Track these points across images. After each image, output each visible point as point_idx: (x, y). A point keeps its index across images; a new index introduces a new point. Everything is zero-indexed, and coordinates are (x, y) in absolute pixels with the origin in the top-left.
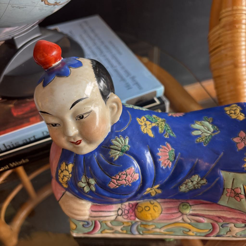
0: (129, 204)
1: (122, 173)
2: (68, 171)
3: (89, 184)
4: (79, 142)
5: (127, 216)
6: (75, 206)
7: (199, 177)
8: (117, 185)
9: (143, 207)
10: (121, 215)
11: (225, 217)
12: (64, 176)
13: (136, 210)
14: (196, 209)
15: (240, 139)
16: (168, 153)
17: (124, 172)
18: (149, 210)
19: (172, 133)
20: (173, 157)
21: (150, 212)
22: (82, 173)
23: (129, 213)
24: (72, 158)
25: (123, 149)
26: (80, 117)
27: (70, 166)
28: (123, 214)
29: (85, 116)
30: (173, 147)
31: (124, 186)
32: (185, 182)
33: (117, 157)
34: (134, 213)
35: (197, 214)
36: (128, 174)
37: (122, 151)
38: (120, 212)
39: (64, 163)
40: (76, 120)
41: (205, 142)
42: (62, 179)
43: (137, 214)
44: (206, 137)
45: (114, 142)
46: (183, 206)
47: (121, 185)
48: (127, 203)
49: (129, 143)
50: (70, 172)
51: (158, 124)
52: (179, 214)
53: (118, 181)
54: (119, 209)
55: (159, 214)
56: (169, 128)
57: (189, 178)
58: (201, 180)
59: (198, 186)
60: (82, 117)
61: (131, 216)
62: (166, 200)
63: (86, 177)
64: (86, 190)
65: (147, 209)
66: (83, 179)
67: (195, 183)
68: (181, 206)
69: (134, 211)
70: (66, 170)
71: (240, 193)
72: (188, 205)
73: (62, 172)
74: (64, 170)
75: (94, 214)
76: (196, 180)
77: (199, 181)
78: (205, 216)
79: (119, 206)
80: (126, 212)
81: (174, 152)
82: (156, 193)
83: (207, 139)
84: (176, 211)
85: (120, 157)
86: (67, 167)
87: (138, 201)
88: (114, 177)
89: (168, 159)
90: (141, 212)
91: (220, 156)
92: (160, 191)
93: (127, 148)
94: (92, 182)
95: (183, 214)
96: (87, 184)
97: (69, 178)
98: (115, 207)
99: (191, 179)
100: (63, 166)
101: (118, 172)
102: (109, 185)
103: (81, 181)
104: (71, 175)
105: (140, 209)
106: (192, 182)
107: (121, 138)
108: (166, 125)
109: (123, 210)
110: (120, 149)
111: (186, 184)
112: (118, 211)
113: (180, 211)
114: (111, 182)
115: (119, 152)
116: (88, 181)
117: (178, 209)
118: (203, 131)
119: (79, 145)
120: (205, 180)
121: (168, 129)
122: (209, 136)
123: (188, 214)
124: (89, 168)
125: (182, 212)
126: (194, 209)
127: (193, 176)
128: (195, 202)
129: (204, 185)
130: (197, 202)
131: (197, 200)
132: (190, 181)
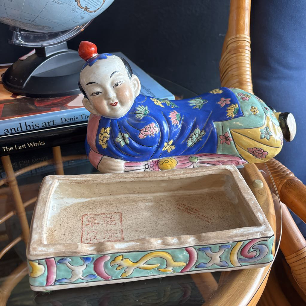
0: (152, 161)
1: (147, 126)
2: (107, 133)
3: (124, 138)
4: (116, 103)
5: (153, 168)
6: (113, 163)
7: (199, 130)
8: (145, 136)
9: (164, 161)
10: (148, 168)
11: (223, 161)
12: (104, 137)
13: (158, 164)
15: (222, 102)
16: (176, 116)
17: (148, 126)
18: (168, 162)
19: (176, 106)
20: (180, 118)
21: (169, 163)
22: (118, 131)
23: (153, 166)
24: (109, 124)
25: (145, 113)
26: (116, 85)
27: (108, 129)
28: (150, 167)
29: (119, 84)
30: (178, 112)
31: (150, 137)
32: (191, 136)
33: (142, 117)
34: (157, 166)
36: (151, 127)
37: (144, 114)
38: (147, 166)
39: (103, 128)
40: (113, 87)
42: (102, 141)
43: (160, 166)
44: (199, 105)
45: (138, 109)
46: (192, 158)
47: (148, 135)
48: (151, 161)
49: (148, 109)
50: (108, 134)
51: (165, 102)
52: (190, 163)
53: (145, 132)
54: (146, 164)
55: (176, 165)
58: (201, 132)
59: (200, 138)
60: (117, 85)
61: (156, 168)
63: (121, 134)
64: (122, 144)
65: (167, 161)
66: (119, 136)
67: (197, 135)
68: (191, 158)
69: (157, 164)
70: (105, 132)
71: (229, 137)
73: (102, 134)
74: (103, 133)
75: (128, 169)
76: (198, 133)
77: (200, 134)
79: (146, 162)
80: (152, 166)
81: (179, 115)
82: (171, 149)
83: (200, 107)
84: (188, 162)
85: (144, 118)
86: (105, 130)
87: (159, 159)
88: (142, 130)
89: (176, 120)
90: (162, 164)
91: (211, 113)
92: (173, 147)
93: (148, 112)
94: (127, 136)
95: (193, 163)
96: (123, 139)
97: (108, 138)
98: (143, 164)
99: (194, 132)
100: (103, 130)
101: (144, 126)
102: (139, 136)
103: (118, 137)
104: (109, 136)
105: (161, 163)
106: (195, 134)
107: (142, 106)
109: (149, 165)
110: (143, 113)
111: (191, 137)
112: (145, 166)
113: (190, 161)
114: (140, 134)
115: (142, 115)
116: (123, 136)
118: (196, 103)
119: (116, 106)
120: (204, 132)
121: (173, 104)
122: (201, 105)
123: (197, 162)
124: (123, 127)
125: (192, 161)
126: (200, 159)
127: (195, 130)
128: (200, 155)
129: (204, 136)
130: (202, 155)
131: (201, 154)
132: (194, 134)
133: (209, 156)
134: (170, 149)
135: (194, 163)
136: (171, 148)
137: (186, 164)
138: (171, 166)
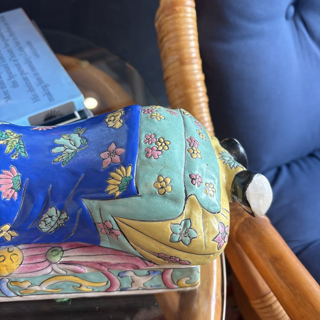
7: (56, 210)
11: (108, 263)
14: (70, 255)
15: (108, 154)
16: (12, 179)
19: (25, 153)
20: (19, 185)
21: (4, 263)
32: (43, 218)
35: (71, 261)
41: (66, 161)
44: (69, 154)
51: (8, 141)
52: (47, 264)
55: (18, 266)
56: (23, 146)
57: (46, 213)
58: (61, 214)
59: (61, 222)
62: (32, 245)
65: (2, 259)
67: (55, 218)
68: (50, 253)
71: (112, 228)
72: (60, 250)
76: (55, 215)
77: (60, 216)
78: (82, 264)
81: (20, 178)
82: (12, 237)
83: (68, 158)
84: (42, 260)
89: (12, 188)
91: (80, 179)
92: (15, 234)
95: (51, 263)
99: (48, 213)
106: (51, 217)
108: (19, 142)
111: (45, 221)
113: (47, 260)
117: (45, 256)
118: (67, 147)
120: (65, 214)
121: (20, 148)
122: (73, 153)
123: (59, 263)
125: (49, 260)
126: (67, 255)
127: (49, 210)
128: (70, 246)
129: (66, 220)
130: (73, 246)
131: (73, 243)
132: (47, 216)
133: (86, 249)
134: (10, 237)
135: (53, 265)
136: (11, 235)
137: (38, 265)
138: (7, 269)
